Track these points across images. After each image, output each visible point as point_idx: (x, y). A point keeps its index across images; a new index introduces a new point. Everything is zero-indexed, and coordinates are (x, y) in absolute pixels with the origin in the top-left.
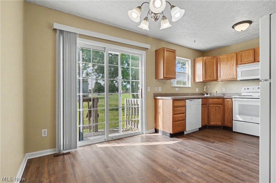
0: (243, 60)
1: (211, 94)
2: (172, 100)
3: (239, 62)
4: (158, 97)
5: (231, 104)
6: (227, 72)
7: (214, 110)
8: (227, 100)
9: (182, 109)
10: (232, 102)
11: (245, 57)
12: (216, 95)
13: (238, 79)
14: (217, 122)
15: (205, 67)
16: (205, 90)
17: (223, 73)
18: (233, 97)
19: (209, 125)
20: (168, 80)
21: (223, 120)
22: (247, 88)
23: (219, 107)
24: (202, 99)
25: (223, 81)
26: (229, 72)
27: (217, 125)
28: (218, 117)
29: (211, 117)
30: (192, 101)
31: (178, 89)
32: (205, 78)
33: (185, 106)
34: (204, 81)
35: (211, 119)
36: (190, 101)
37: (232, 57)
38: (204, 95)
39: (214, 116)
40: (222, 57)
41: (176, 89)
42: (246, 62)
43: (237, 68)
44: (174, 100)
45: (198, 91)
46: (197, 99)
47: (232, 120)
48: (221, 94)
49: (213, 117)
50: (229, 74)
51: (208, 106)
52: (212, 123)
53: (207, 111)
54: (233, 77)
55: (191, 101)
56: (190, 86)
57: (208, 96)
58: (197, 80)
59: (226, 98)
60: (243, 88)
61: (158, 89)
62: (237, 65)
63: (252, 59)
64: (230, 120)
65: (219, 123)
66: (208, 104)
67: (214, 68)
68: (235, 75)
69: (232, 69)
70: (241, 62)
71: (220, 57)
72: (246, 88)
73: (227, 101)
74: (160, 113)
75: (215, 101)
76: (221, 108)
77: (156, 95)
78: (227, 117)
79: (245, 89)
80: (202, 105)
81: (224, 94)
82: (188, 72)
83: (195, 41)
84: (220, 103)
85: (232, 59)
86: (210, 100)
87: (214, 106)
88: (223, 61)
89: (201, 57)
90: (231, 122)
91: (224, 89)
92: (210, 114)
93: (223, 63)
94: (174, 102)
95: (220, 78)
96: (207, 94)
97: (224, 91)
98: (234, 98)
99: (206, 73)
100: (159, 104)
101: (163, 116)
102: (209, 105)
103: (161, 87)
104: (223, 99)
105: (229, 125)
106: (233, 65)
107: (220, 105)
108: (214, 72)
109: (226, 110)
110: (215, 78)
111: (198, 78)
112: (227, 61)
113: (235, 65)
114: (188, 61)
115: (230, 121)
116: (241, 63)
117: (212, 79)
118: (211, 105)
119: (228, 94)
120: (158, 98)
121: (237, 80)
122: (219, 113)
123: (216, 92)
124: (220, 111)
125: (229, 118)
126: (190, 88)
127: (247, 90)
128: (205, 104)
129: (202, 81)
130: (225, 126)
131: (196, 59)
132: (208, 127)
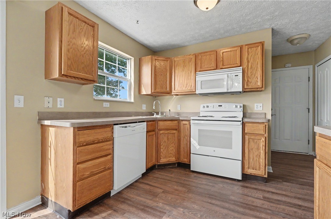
0: (203, 65)
1: (162, 114)
2: (72, 129)
3: (199, 69)
4: (46, 121)
5: (188, 129)
6: (183, 82)
7: (166, 139)
8: (184, 122)
9: (104, 147)
10: (190, 125)
11: (205, 62)
12: (169, 116)
13: (197, 92)
14: (170, 157)
15: (155, 72)
16: (154, 107)
17: (178, 82)
18: (192, 118)
19: (158, 164)
20: (83, 84)
21: (178, 153)
22: (207, 106)
23: (173, 133)
24: (147, 121)
25: (178, 95)
26: (186, 82)
27: (169, 163)
28: (171, 149)
29: (162, 150)
30: (128, 128)
31: (108, 104)
32: (155, 89)
33: (112, 139)
34: (154, 93)
35: (161, 154)
36: (123, 127)
37: (190, 60)
38: (153, 115)
39: (165, 148)
40: (178, 59)
41: (104, 103)
42: (207, 69)
43: (196, 76)
44: (79, 129)
45: (145, 109)
46: (139, 122)
47: (190, 153)
48: (175, 113)
49: (164, 151)
50: (186, 85)
51: (157, 133)
52: (163, 161)
53: (156, 142)
54: (191, 90)
55: (126, 127)
56: (132, 100)
57: (159, 116)
58: (144, 92)
59: (182, 120)
60: (202, 106)
61: (55, 102)
62: (196, 71)
63: (213, 65)
64: (187, 153)
65: (173, 159)
66: (157, 130)
67: (167, 74)
68: (192, 86)
69: (189, 78)
70: (201, 68)
71: (175, 60)
72: (205, 105)
73: (184, 124)
74: (50, 160)
75: (167, 125)
76: (176, 135)
77: (42, 117)
78: (184, 148)
79: (204, 107)
80: (147, 132)
81: (178, 114)
82: (130, 78)
83: (138, 21)
84: (175, 127)
85: (190, 63)
86: (161, 123)
87: (166, 132)
88: (179, 65)
89: (149, 56)
90: (189, 156)
91: (179, 106)
92: (160, 146)
93: (179, 69)
94: (79, 134)
95: (175, 90)
96: (157, 114)
97: (179, 110)
98: (193, 120)
99: (155, 81)
100: (50, 139)
101: (56, 167)
102: (159, 132)
103: (63, 100)
104: (179, 121)
105: (185, 161)
106: (191, 72)
107: (175, 131)
108: (167, 81)
109: (182, 139)
110: (168, 90)
111: (144, 89)
112: (184, 66)
113: (194, 72)
114: (130, 60)
115: (187, 155)
116: (201, 70)
117: (164, 90)
118: (161, 132)
119: (183, 113)
120: (47, 123)
121: (196, 94)
122: (172, 143)
123: (170, 110)
124: (175, 140)
125: (186, 150)
126: (132, 103)
127: (206, 109)
128: (154, 131)
129: (150, 93)
130: (180, 162)
131: (143, 58)
132: (157, 167)
